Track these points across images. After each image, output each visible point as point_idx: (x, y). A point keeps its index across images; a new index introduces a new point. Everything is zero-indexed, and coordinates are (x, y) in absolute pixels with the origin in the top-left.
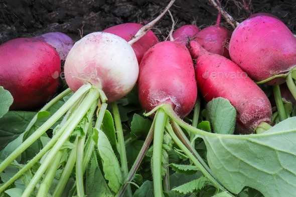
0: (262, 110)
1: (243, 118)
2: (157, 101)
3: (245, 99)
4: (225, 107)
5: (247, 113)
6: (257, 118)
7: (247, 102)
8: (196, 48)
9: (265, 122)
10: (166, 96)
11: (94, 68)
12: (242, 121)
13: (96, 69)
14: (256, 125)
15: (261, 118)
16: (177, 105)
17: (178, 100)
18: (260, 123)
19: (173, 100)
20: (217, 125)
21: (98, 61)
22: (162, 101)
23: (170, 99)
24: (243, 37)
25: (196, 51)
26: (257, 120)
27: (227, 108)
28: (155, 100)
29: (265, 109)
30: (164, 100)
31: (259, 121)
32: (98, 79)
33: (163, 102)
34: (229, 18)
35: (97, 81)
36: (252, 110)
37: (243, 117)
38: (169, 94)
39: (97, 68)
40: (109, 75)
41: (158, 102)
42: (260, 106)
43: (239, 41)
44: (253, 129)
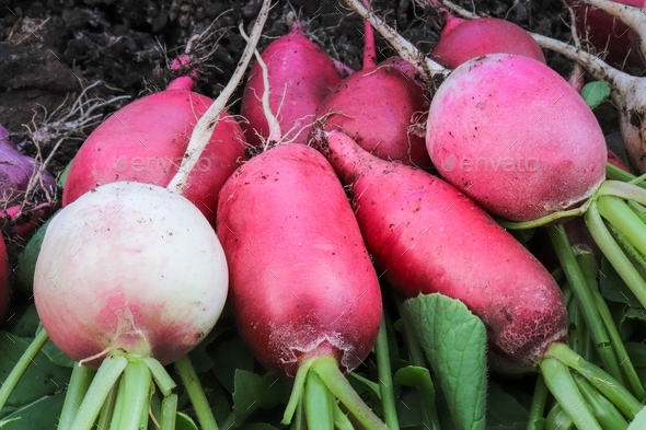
0: (548, 318)
1: (504, 342)
2: (295, 351)
3: (503, 298)
4: (457, 322)
5: (514, 330)
6: (538, 340)
7: (511, 303)
8: (345, 152)
9: (558, 341)
10: (316, 336)
11: (123, 309)
12: (503, 348)
13: (128, 311)
14: (537, 353)
15: (549, 336)
16: (346, 349)
17: (347, 338)
18: (546, 349)
19: (334, 340)
20: (447, 371)
21: (130, 290)
22: (307, 350)
23: (326, 341)
24: (465, 126)
25: (347, 162)
26: (540, 342)
27: (465, 325)
28: (291, 348)
29: (555, 313)
30: (313, 346)
31: (544, 345)
32: (139, 332)
33: (313, 353)
34: (404, 48)
35: (137, 337)
36: (526, 323)
37: (504, 339)
38: (323, 329)
39: (131, 306)
40: (164, 317)
41: (299, 354)
42: (542, 310)
43: (457, 134)
44: (532, 362)
